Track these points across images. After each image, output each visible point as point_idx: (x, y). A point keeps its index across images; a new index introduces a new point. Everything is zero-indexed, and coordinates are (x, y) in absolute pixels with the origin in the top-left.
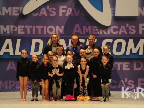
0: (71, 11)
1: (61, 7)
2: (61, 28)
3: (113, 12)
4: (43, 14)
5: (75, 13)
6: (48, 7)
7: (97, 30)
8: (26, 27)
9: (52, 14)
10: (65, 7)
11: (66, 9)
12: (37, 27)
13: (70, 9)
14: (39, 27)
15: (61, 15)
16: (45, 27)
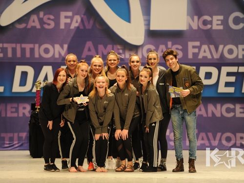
0: (79, 20)
1: (63, 14)
2: (62, 47)
3: (147, 22)
4: (33, 24)
5: (86, 24)
6: (41, 14)
7: (121, 51)
8: (5, 45)
9: (49, 24)
10: (70, 14)
11: (72, 18)
12: (24, 46)
13: (78, 18)
14: (28, 47)
15: (62, 27)
16: (37, 46)
